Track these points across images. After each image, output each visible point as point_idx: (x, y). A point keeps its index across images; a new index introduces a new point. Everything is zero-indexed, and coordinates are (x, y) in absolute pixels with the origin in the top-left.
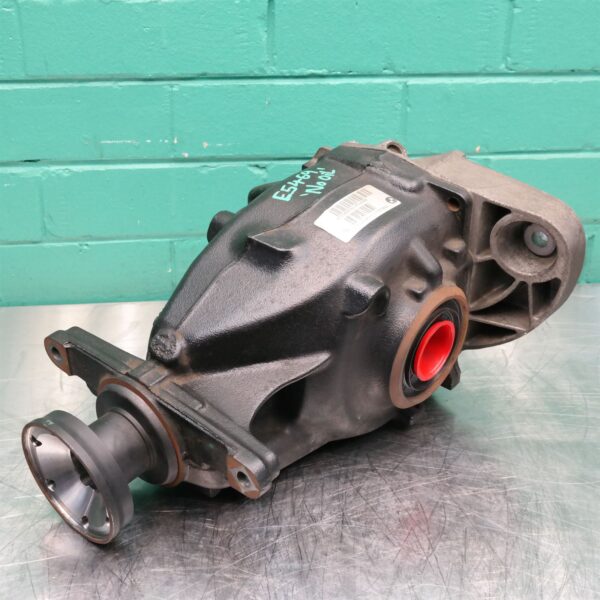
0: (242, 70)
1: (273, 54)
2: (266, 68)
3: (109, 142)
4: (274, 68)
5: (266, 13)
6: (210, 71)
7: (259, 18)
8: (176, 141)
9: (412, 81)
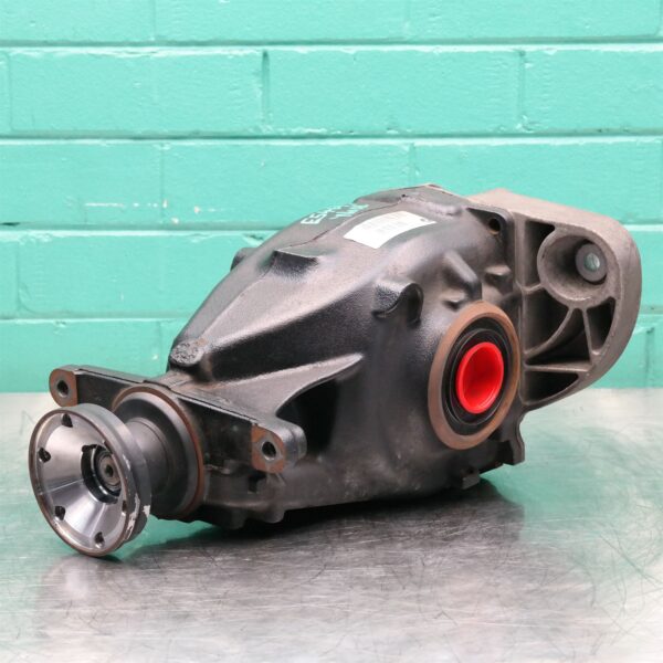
0: (236, 128)
1: (269, 112)
2: (261, 127)
3: (94, 205)
4: (270, 127)
5: (260, 69)
6: (203, 129)
7: (254, 74)
8: (165, 205)
9: (419, 142)
